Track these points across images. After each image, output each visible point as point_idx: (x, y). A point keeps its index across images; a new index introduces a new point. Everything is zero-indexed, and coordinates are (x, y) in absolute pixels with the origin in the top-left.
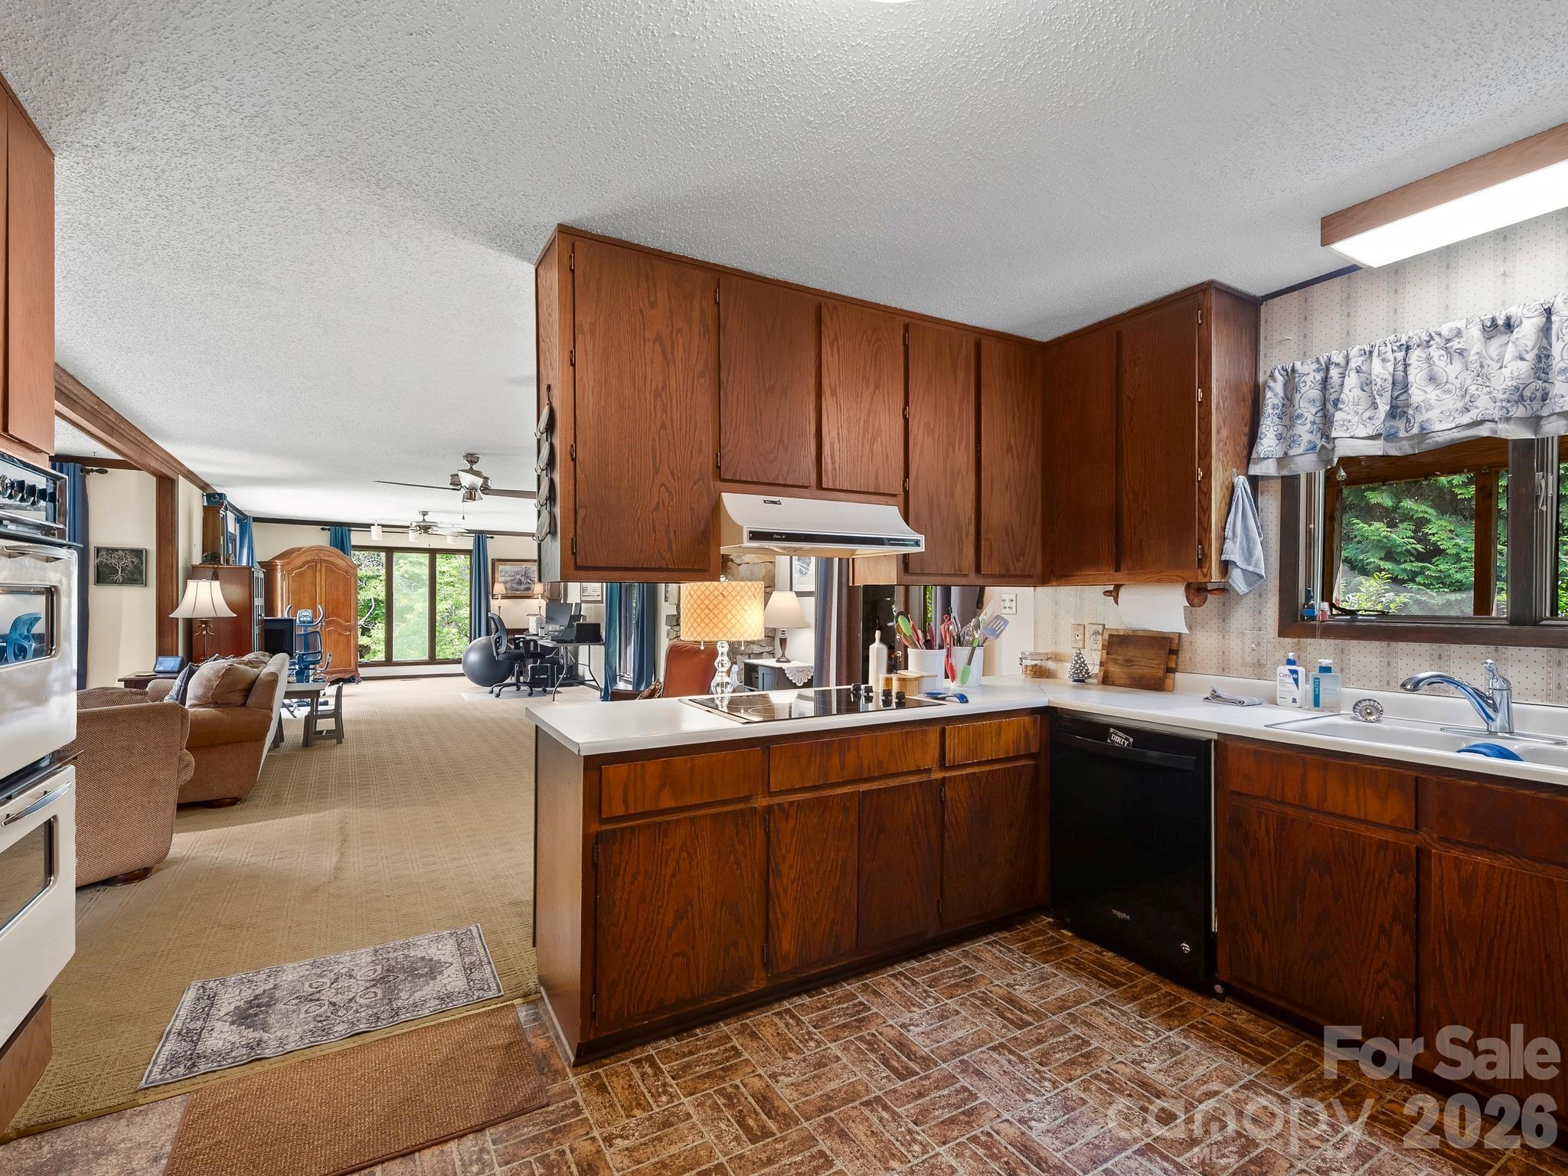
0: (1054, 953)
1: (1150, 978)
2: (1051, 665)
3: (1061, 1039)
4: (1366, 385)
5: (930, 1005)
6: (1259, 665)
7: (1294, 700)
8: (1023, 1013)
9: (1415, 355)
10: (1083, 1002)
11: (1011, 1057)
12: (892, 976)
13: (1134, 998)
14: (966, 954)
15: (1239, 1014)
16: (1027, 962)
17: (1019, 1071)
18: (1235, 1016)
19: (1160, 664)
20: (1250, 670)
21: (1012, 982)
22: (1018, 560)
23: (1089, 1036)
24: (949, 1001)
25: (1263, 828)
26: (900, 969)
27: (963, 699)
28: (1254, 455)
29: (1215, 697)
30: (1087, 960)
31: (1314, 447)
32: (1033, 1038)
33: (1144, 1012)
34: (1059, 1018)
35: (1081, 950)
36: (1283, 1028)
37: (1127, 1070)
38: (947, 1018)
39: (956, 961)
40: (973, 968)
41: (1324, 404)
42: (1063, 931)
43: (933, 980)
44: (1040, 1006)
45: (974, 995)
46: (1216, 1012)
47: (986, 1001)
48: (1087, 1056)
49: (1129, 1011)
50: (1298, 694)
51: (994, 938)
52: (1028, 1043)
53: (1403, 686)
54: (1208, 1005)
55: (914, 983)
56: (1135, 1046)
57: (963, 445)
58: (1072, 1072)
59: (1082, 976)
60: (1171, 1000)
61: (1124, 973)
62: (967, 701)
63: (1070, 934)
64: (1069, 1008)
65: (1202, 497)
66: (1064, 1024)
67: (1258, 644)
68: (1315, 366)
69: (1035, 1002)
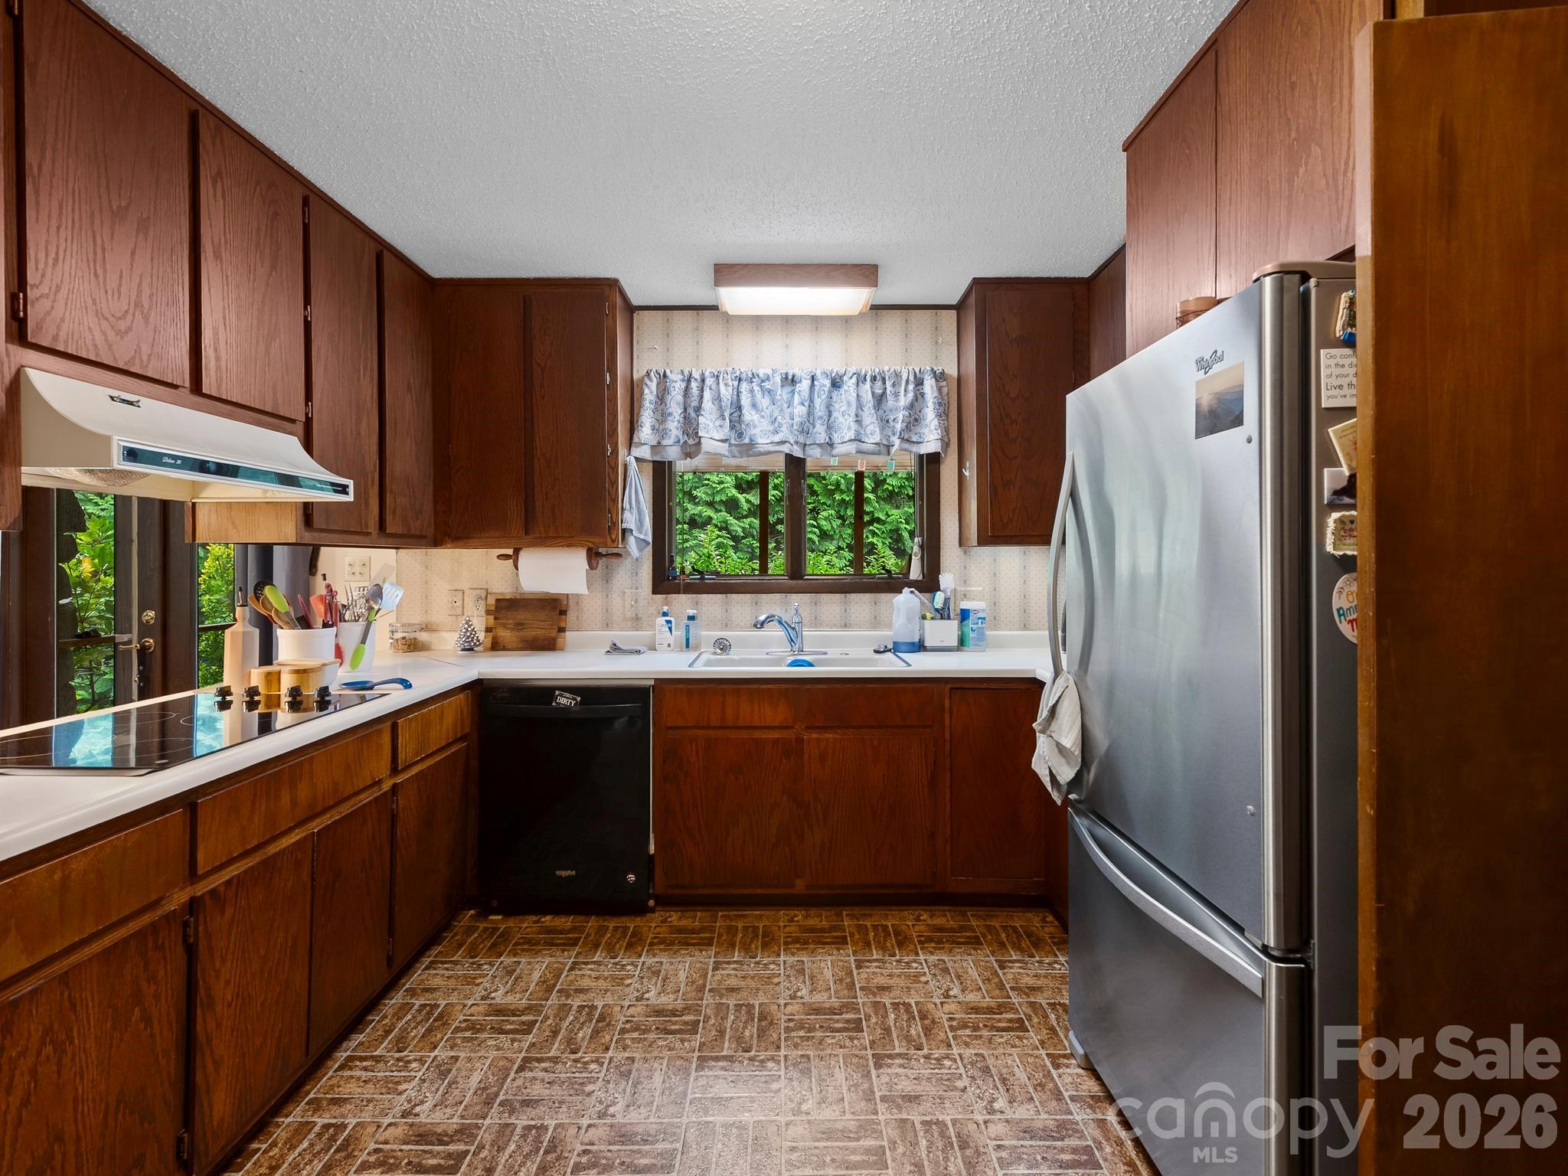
0: (498, 945)
1: (593, 923)
2: (423, 637)
3: (571, 1018)
4: (718, 399)
5: (418, 1071)
6: (637, 618)
7: (669, 645)
8: (520, 1016)
9: (744, 386)
10: (562, 973)
11: (543, 1065)
12: (341, 1068)
13: (596, 946)
14: (412, 992)
15: (670, 916)
16: (482, 965)
17: (563, 1073)
18: (669, 919)
19: (552, 625)
20: (629, 624)
21: (484, 993)
22: (418, 519)
23: (590, 1000)
24: (436, 1052)
25: (694, 752)
26: (345, 1055)
27: (406, 684)
28: (635, 440)
29: (615, 649)
30: (533, 933)
31: (679, 441)
32: (547, 1033)
33: (611, 951)
34: (554, 1000)
35: (520, 928)
36: (702, 911)
37: (639, 1009)
38: (449, 1071)
39: (406, 1007)
40: (433, 1002)
41: (685, 409)
42: (492, 917)
43: (398, 1042)
44: (529, 1000)
45: (457, 1030)
46: (654, 923)
47: (474, 1027)
48: (601, 1019)
49: (601, 959)
50: (671, 639)
51: (429, 960)
52: (547, 1041)
53: (755, 626)
54: (647, 921)
55: (377, 1059)
56: (627, 986)
57: (368, 373)
58: (603, 1041)
59: (541, 950)
60: (622, 932)
61: (571, 929)
62: (410, 686)
63: (500, 917)
64: (554, 985)
65: (611, 471)
66: (561, 1002)
67: (636, 601)
68: (681, 377)
69: (521, 999)
